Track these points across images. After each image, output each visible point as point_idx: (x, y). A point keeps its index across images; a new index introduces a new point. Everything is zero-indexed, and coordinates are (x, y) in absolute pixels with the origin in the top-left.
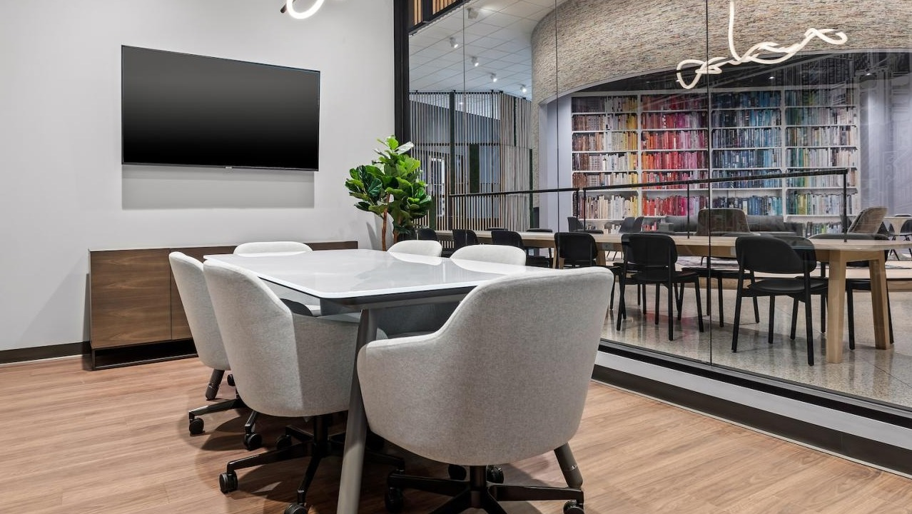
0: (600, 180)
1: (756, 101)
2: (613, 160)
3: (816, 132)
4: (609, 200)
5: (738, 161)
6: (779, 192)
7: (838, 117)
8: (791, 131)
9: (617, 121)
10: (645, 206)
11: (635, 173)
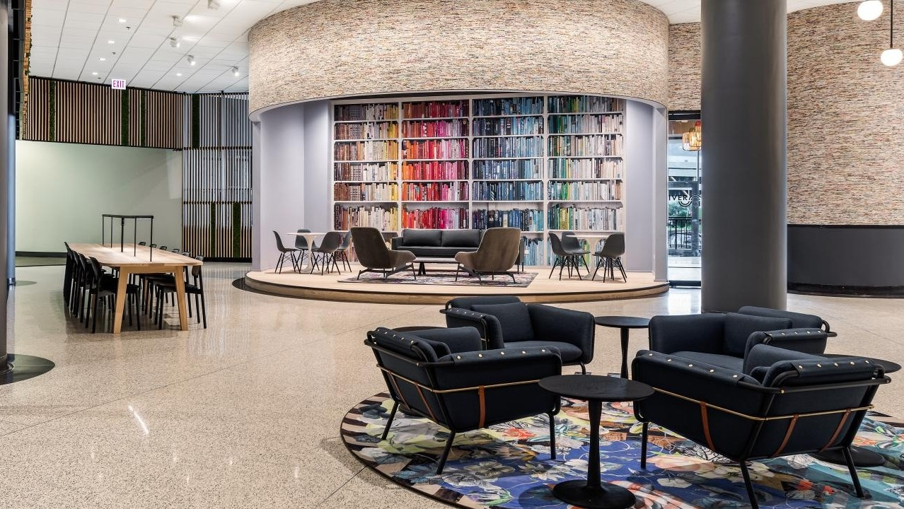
0: (361, 191)
1: (518, 108)
2: (373, 170)
3: (579, 140)
4: (369, 211)
5: (498, 171)
6: (540, 204)
7: (603, 124)
8: (553, 140)
9: (378, 129)
10: (405, 219)
11: (395, 183)
